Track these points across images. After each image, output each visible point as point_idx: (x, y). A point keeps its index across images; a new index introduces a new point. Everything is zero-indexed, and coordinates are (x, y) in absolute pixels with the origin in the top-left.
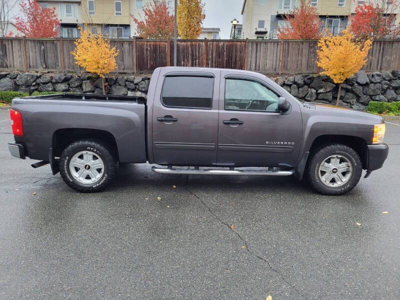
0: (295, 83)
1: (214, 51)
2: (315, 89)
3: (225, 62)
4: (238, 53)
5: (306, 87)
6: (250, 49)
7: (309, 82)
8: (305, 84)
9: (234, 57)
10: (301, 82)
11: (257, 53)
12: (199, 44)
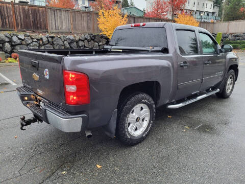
0: (86, 39)
1: (21, 13)
2: (97, 43)
3: (31, 22)
4: (41, 16)
5: (92, 41)
6: (50, 14)
7: (93, 38)
8: (92, 39)
9: (38, 18)
10: (89, 38)
11: (55, 17)
12: (6, 6)
